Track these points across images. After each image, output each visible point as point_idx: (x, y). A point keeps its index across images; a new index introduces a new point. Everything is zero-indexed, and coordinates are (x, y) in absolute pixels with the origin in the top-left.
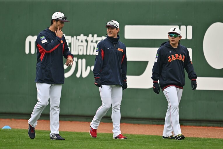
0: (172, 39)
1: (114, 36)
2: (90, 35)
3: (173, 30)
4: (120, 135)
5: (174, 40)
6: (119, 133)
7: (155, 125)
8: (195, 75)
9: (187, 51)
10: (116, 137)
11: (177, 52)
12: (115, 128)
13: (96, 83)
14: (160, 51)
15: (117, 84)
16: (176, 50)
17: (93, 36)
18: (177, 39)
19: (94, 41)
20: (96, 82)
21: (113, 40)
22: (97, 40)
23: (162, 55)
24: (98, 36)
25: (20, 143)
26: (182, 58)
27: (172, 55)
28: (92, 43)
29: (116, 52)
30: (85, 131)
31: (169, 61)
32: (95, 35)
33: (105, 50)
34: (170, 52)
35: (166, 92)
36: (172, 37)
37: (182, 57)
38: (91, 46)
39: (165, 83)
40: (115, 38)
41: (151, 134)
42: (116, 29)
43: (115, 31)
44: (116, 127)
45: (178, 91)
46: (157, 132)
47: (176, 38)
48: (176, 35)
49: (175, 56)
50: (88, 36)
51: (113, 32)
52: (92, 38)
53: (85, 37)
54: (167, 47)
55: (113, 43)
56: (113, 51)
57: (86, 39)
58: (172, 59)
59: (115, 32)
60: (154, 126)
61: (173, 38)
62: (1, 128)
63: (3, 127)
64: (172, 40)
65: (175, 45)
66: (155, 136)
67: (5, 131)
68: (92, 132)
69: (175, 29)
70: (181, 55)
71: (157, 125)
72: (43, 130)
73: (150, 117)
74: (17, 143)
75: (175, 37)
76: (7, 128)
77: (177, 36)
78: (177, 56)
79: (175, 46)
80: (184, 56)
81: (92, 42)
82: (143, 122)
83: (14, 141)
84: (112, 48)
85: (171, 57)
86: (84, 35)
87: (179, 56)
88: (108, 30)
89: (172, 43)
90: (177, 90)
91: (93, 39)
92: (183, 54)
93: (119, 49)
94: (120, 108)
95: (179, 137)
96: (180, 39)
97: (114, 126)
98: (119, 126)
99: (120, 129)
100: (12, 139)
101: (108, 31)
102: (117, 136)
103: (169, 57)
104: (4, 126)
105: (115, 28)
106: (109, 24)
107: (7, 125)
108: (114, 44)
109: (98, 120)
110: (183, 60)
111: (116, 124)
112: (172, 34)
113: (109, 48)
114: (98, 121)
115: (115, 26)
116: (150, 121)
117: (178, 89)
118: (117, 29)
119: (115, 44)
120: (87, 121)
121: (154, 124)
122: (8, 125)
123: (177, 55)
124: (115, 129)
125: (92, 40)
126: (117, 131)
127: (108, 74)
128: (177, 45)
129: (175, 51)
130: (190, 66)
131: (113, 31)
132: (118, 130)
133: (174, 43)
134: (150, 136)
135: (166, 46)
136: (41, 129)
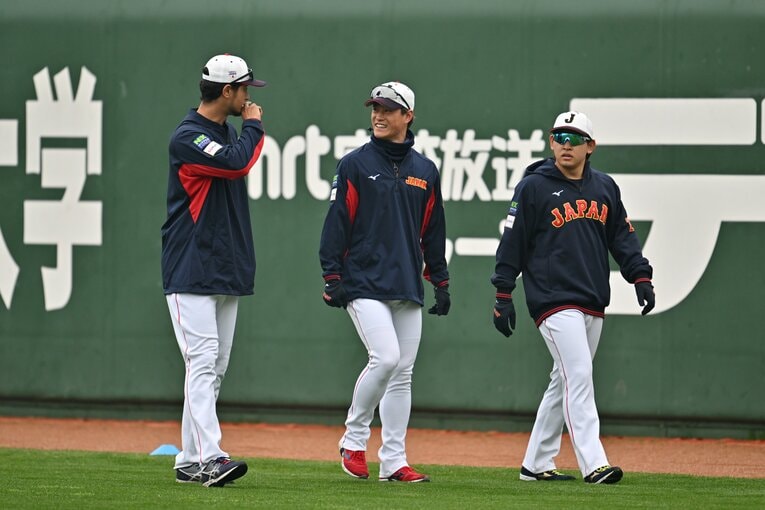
0: (563, 152)
1: (395, 135)
2: (452, 134)
3: (566, 121)
4: (405, 468)
5: (569, 156)
6: (402, 463)
7: (678, 439)
8: (644, 264)
9: (613, 190)
10: (389, 474)
11: (580, 194)
12: (389, 446)
13: (326, 297)
14: (523, 190)
15: (403, 297)
16: (578, 185)
17: (460, 137)
18: (580, 151)
19: (466, 153)
20: (328, 293)
21: (389, 151)
22: (475, 149)
23: (532, 206)
24: (477, 137)
25: (212, 504)
26: (597, 212)
27: (567, 205)
28: (459, 161)
29: (401, 191)
30: (434, 462)
31: (556, 223)
32: (470, 134)
33: (361, 182)
34: (558, 194)
35: (550, 329)
36: (563, 144)
37: (600, 209)
38: (453, 171)
39: (545, 301)
40: (396, 141)
41: (662, 471)
42: (399, 111)
43: (397, 118)
44: (392, 442)
45: (589, 324)
46: (681, 463)
47: (575, 148)
48: (579, 138)
49: (574, 206)
50: (443, 137)
51: (388, 121)
52: (459, 142)
53: (435, 141)
54: (547, 177)
55: (390, 157)
56: (390, 187)
57: (436, 146)
58: (564, 216)
59: (397, 124)
60: (671, 442)
61: (567, 146)
62: (148, 454)
63: (155, 448)
64: (563, 156)
65: (573, 171)
66: (676, 477)
67: (160, 464)
68: (351, 461)
69: (573, 116)
70: (594, 203)
71: (684, 438)
72: (291, 457)
73: (659, 412)
74: (203, 503)
75: (574, 144)
76: (167, 453)
77: (580, 141)
78: (582, 206)
79: (573, 175)
80: (604, 207)
81: (458, 155)
82: (634, 429)
83: (191, 497)
84: (387, 178)
85: (562, 211)
86: (432, 133)
87: (589, 205)
88: (373, 115)
89: (564, 163)
90: (586, 324)
91: (462, 145)
92: (601, 200)
93: (411, 181)
94: (410, 381)
95: (602, 474)
96: (590, 152)
97: (385, 439)
98: (401, 439)
99: (403, 450)
100: (183, 490)
101: (375, 118)
102: (394, 471)
103: (555, 211)
104: (159, 445)
105: (396, 109)
106: (378, 93)
107: (167, 444)
108: (394, 161)
109: (363, 418)
110: (602, 219)
111: (392, 432)
112: (563, 134)
113: (374, 178)
114: (364, 421)
115: (397, 101)
116: (658, 426)
117: (590, 318)
118: (404, 111)
119: (399, 162)
120: (441, 428)
121: (673, 437)
122: (172, 443)
123: (581, 203)
124: (390, 450)
125: (457, 149)
126: (393, 457)
127: (371, 264)
128: (580, 170)
129: (575, 190)
130: (625, 240)
131: (390, 118)
132: (397, 455)
133: (569, 163)
134: (659, 475)
135: (545, 173)
136: (284, 456)
